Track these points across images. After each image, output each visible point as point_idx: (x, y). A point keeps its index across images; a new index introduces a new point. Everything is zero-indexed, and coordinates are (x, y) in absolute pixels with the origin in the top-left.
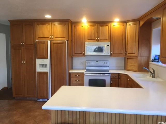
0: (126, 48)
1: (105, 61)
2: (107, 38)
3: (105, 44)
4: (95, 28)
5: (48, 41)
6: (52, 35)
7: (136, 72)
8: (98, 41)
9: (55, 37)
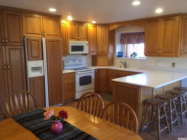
0: (98, 47)
1: (80, 60)
2: (85, 38)
3: (85, 43)
4: (75, 27)
5: (43, 38)
6: (44, 31)
7: (107, 66)
8: (78, 40)
9: (48, 34)
